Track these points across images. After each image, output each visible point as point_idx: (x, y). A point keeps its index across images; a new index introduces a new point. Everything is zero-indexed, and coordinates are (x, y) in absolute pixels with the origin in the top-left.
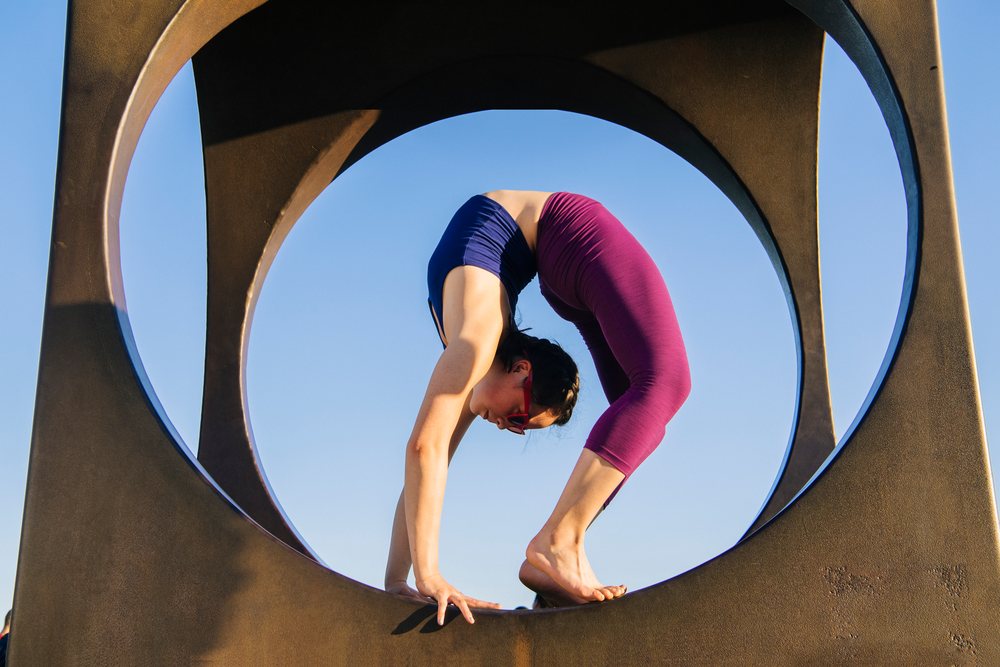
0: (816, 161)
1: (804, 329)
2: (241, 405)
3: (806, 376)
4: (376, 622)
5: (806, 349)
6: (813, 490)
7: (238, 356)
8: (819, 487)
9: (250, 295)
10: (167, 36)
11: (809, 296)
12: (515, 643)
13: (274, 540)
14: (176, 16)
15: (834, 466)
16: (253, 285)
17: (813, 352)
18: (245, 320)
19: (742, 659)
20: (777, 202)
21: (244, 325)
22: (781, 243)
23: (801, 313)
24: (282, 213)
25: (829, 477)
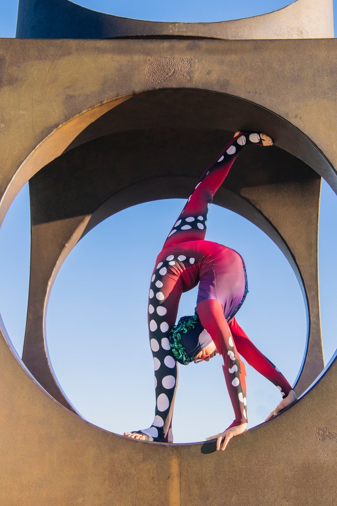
0: (317, 230)
1: (310, 308)
2: (43, 336)
3: (311, 331)
4: (107, 447)
5: (311, 318)
6: (312, 391)
7: (42, 312)
8: (314, 390)
9: (50, 283)
10: (21, 170)
11: (313, 293)
12: (172, 459)
13: (61, 406)
14: (25, 160)
15: (322, 380)
16: (51, 279)
17: (314, 320)
18: (47, 295)
19: (277, 467)
20: (299, 249)
21: (46, 298)
22: (300, 268)
23: (309, 301)
24: (66, 245)
25: (319, 385)
